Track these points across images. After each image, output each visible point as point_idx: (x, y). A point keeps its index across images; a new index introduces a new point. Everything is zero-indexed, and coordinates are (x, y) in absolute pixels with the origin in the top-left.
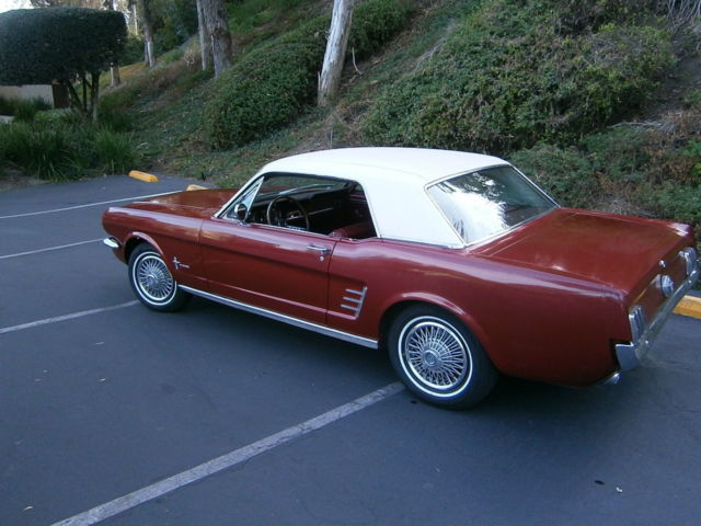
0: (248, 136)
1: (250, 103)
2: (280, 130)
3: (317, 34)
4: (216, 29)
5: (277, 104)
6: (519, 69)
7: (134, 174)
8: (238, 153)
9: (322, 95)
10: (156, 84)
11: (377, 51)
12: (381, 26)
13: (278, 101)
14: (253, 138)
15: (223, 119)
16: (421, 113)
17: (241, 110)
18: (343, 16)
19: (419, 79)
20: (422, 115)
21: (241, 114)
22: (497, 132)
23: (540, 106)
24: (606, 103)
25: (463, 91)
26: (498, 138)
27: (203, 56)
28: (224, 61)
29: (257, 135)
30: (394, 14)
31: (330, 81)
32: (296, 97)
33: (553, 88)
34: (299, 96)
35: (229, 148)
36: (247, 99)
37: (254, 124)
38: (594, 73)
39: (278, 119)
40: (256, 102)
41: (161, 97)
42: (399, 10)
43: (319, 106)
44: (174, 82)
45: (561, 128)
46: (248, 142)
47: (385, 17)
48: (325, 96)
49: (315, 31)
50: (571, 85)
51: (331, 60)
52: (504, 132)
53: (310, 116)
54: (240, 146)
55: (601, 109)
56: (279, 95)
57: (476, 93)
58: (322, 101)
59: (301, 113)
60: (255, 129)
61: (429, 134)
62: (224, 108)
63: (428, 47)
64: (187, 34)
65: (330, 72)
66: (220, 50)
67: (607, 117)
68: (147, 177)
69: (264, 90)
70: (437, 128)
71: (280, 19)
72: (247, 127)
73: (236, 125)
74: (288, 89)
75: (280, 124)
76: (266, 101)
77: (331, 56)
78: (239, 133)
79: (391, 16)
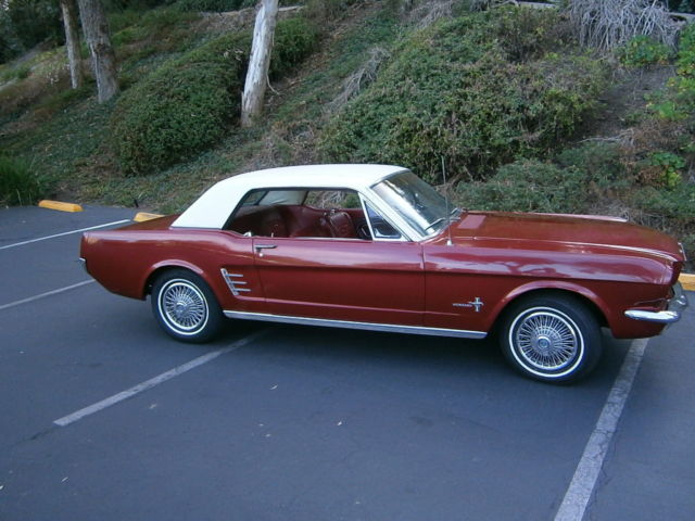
0: (172, 159)
1: (173, 124)
2: (207, 152)
3: (226, 54)
4: (99, 45)
5: (204, 125)
6: (485, 91)
7: (45, 203)
8: (162, 177)
9: (246, 115)
10: (14, 103)
11: (291, 73)
12: (292, 48)
13: (202, 122)
14: (177, 161)
15: (143, 141)
16: (394, 132)
17: (164, 132)
18: (266, 36)
19: (379, 100)
20: (397, 134)
21: (164, 136)
22: (476, 149)
23: (513, 124)
24: (569, 121)
25: (433, 111)
26: (476, 155)
27: (73, 74)
28: (109, 79)
29: (182, 158)
30: (304, 36)
31: (254, 101)
32: (221, 116)
33: (522, 108)
34: (224, 116)
35: (151, 171)
37: (179, 146)
38: (557, 96)
39: (205, 140)
40: (179, 123)
41: (22, 117)
42: (308, 32)
43: (243, 126)
44: (36, 100)
45: (533, 143)
46: (171, 165)
47: (295, 39)
48: (250, 116)
49: (224, 51)
50: (539, 106)
51: (255, 81)
52: (482, 148)
53: (236, 138)
54: (163, 169)
55: (566, 127)
56: (204, 116)
57: (449, 113)
58: (247, 121)
59: (227, 134)
60: (180, 151)
62: (143, 129)
63: (353, 69)
64: (24, 49)
65: (255, 92)
66: (104, 67)
67: (570, 134)
68: (69, 207)
69: (187, 110)
70: (417, 146)
71: (158, 37)
72: (171, 149)
73: (159, 148)
74: (212, 110)
75: (207, 146)
76: (191, 121)
77: (254, 76)
78: (163, 156)
79: (301, 39)
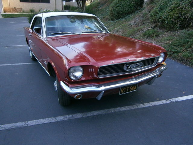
1: (121, 6)
2: (129, 15)
5: (129, 6)
8: (115, 22)
15: (113, 11)
16: (170, 8)
21: (118, 9)
29: (122, 16)
34: (137, 3)
35: (113, 20)
36: (121, 5)
37: (121, 13)
39: (129, 11)
40: (123, 5)
43: (143, 7)
46: (119, 18)
48: (146, 4)
53: (140, 10)
54: (117, 20)
56: (130, 3)
59: (137, 9)
60: (122, 14)
61: (171, 16)
62: (113, 7)
69: (126, 2)
70: (174, 14)
72: (119, 14)
73: (116, 13)
74: (133, 1)
75: (129, 13)
76: (126, 5)
78: (117, 15)
